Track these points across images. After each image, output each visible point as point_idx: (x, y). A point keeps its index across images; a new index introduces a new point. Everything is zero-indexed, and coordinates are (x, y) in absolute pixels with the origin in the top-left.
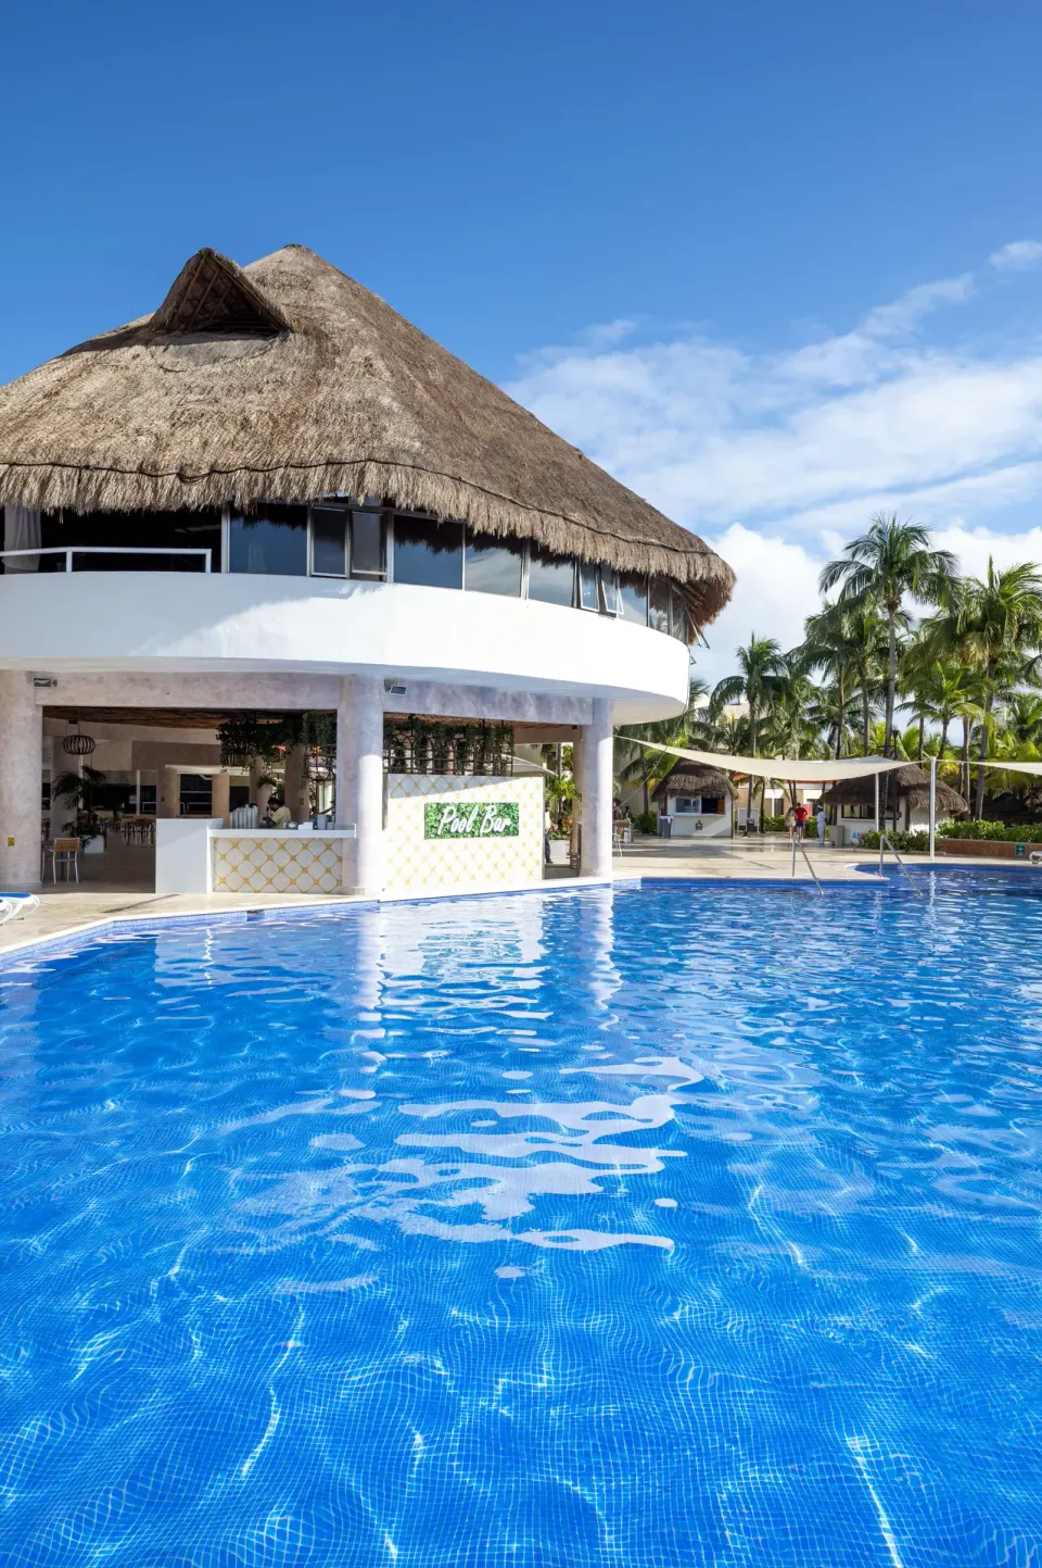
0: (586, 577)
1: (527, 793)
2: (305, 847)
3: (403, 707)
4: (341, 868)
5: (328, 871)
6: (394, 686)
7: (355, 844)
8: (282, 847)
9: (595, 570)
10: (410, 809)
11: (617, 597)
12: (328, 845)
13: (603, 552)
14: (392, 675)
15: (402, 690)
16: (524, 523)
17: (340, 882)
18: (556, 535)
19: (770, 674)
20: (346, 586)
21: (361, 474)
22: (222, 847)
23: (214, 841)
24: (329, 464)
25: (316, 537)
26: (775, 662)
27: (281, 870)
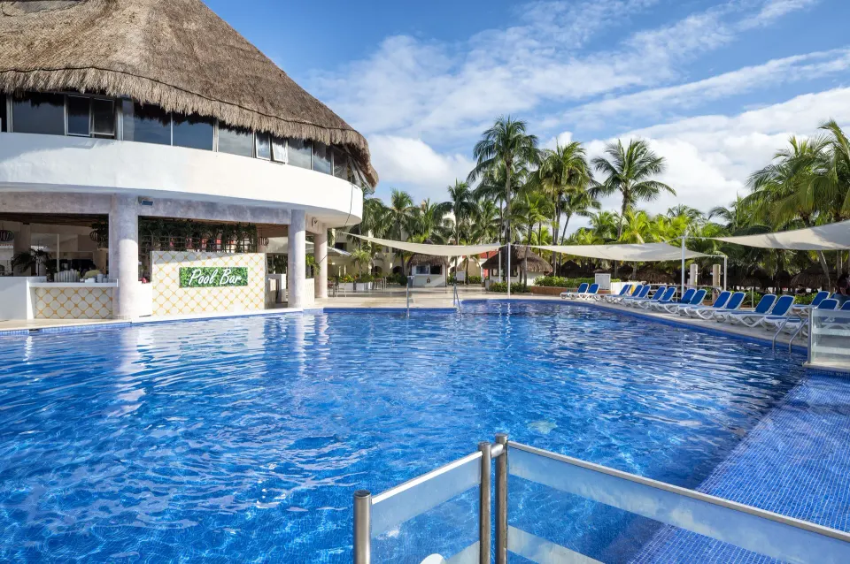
0: (261, 141)
1: (255, 263)
2: (90, 292)
3: (148, 212)
4: (111, 302)
5: (104, 306)
6: (145, 200)
7: (118, 291)
8: (76, 292)
9: (266, 136)
12: (104, 291)
13: (267, 125)
14: (143, 194)
15: (151, 203)
17: (111, 312)
18: (231, 115)
19: (466, 200)
20: (89, 141)
21: (85, 74)
22: (41, 293)
23: (35, 290)
24: (67, 68)
25: (71, 113)
26: (467, 195)
27: (76, 306)
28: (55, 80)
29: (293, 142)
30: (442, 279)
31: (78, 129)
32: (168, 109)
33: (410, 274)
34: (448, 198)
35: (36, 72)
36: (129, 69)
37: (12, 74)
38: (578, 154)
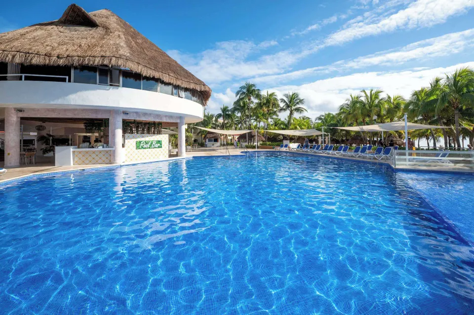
0: (175, 89)
1: (164, 138)
2: (100, 152)
3: (126, 117)
4: (111, 157)
5: (107, 158)
6: (125, 113)
7: (114, 151)
8: (94, 153)
9: (177, 87)
10: (131, 142)
11: (183, 94)
12: (107, 152)
13: (179, 83)
14: (124, 110)
15: (128, 114)
16: (157, 75)
17: (110, 161)
18: (166, 79)
19: (227, 113)
20: (108, 87)
21: (111, 60)
22: (76, 154)
23: (74, 152)
24: (102, 57)
25: (100, 75)
26: (228, 111)
27: (94, 158)
28: (97, 61)
29: (186, 90)
30: (218, 144)
31: (103, 82)
32: (144, 75)
33: (206, 142)
34: (220, 112)
35: (88, 57)
36: (128, 58)
37: (77, 58)
38: (274, 97)
